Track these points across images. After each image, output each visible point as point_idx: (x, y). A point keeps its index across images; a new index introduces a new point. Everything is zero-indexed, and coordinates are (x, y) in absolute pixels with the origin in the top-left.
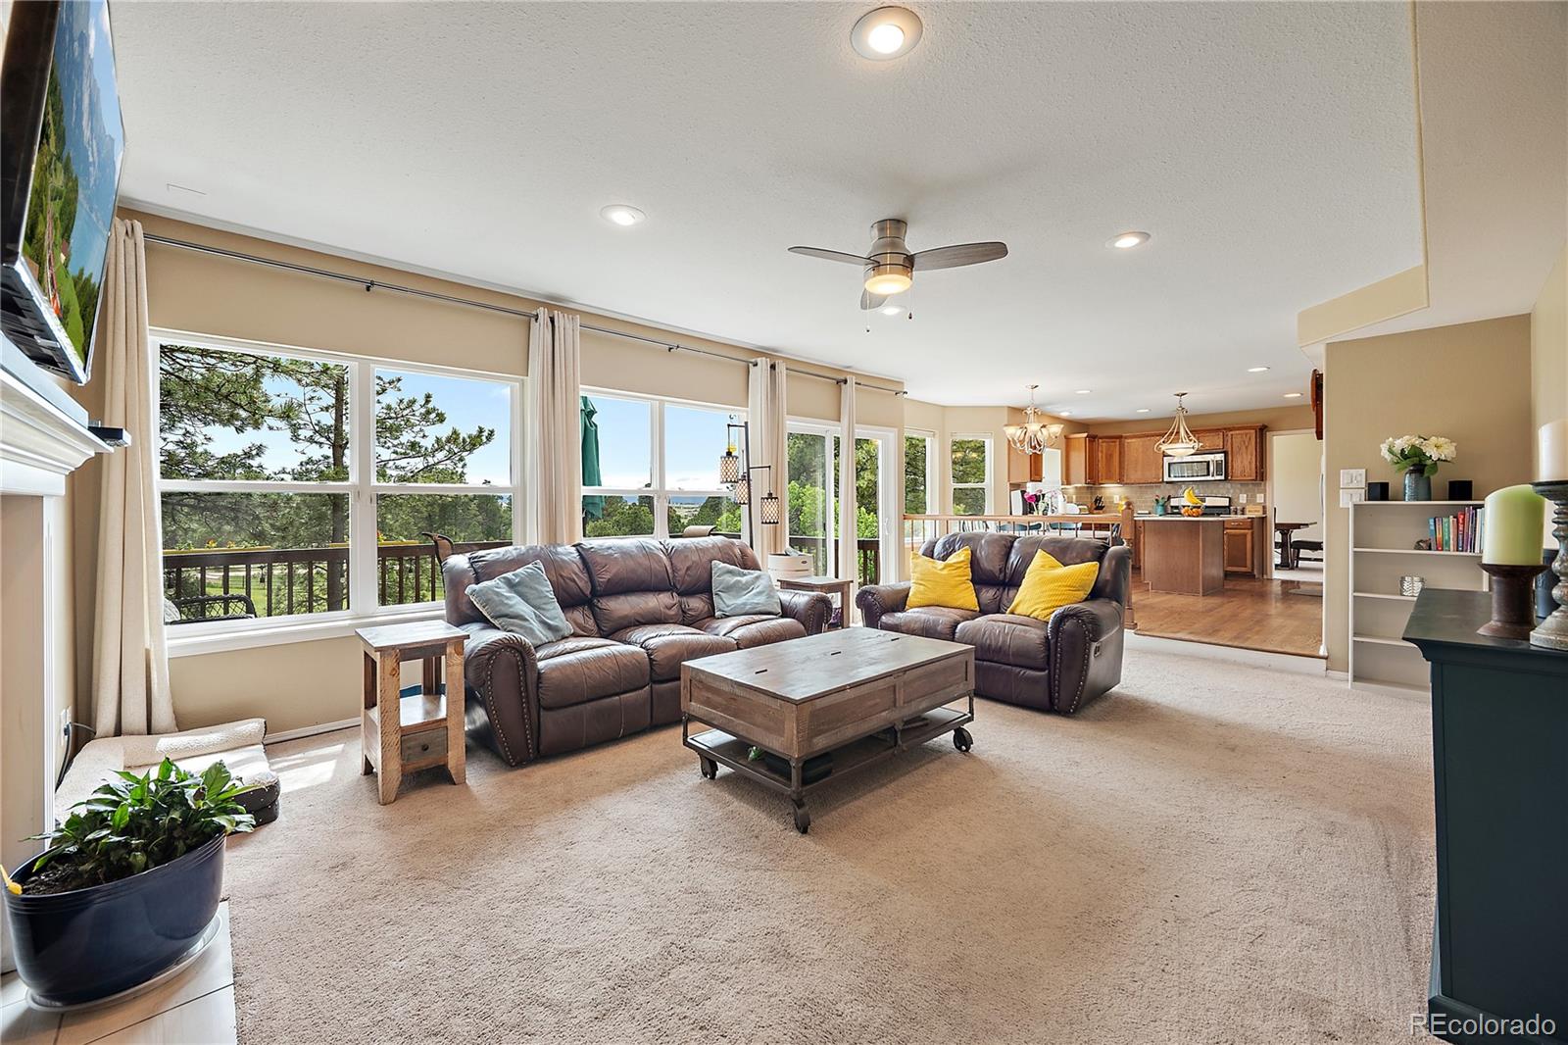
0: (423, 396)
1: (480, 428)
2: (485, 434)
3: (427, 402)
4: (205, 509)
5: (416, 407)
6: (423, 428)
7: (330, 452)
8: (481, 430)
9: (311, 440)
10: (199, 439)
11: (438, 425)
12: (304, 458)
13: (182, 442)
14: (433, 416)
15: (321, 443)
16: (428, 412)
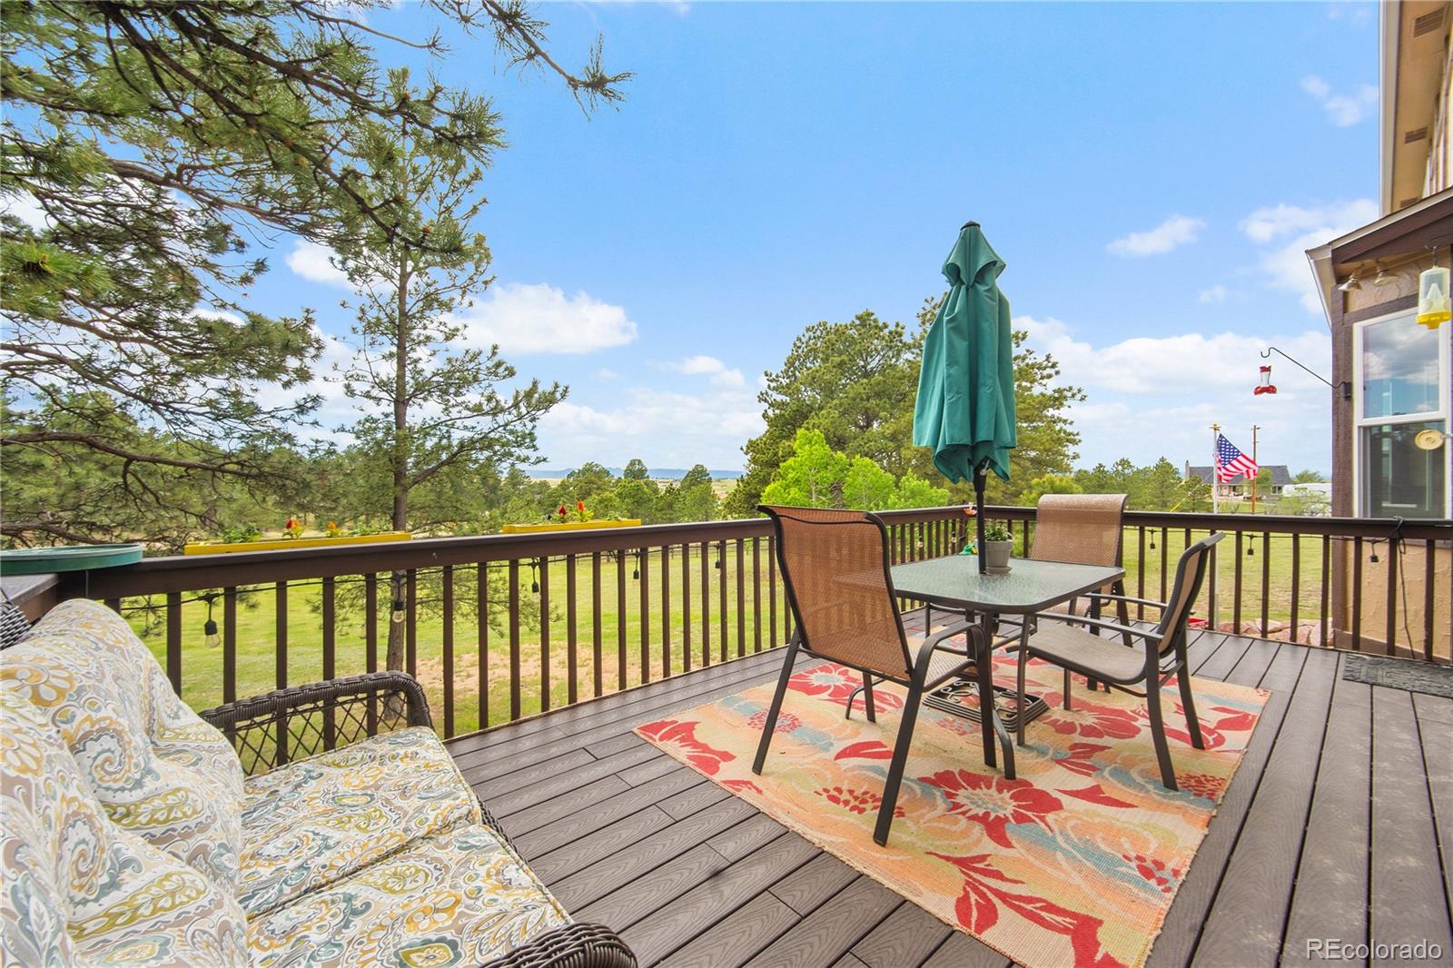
0: (490, 347)
1: (556, 384)
2: (561, 390)
3: (494, 353)
4: (248, 476)
5: (482, 359)
6: (491, 382)
7: (391, 409)
8: (557, 386)
9: (367, 395)
10: (247, 390)
11: (508, 380)
12: (362, 416)
13: (224, 390)
14: (501, 370)
15: (380, 399)
16: (499, 365)
